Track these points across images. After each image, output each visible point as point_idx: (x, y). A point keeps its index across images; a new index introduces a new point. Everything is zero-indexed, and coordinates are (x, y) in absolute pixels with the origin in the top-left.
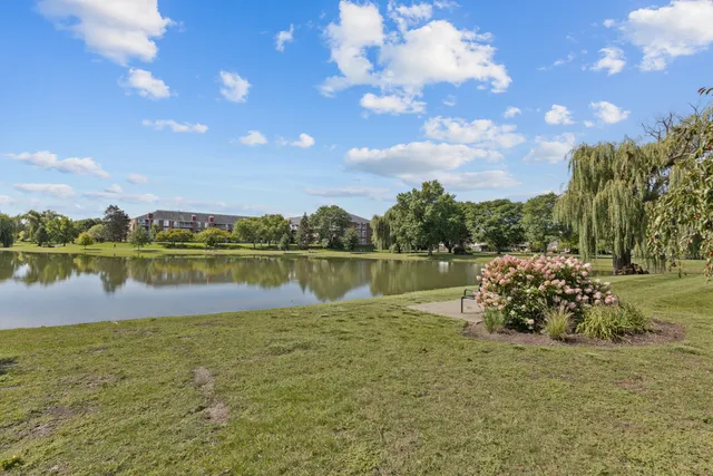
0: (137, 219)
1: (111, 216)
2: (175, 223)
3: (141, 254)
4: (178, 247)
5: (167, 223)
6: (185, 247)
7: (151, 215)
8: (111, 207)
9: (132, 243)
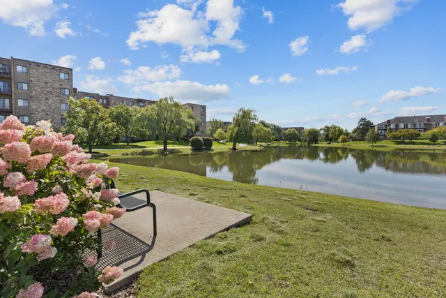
0: (378, 125)
1: (361, 125)
2: (409, 126)
3: (374, 148)
4: (407, 144)
5: (402, 126)
6: (414, 143)
7: (389, 121)
8: (362, 119)
9: (368, 141)
